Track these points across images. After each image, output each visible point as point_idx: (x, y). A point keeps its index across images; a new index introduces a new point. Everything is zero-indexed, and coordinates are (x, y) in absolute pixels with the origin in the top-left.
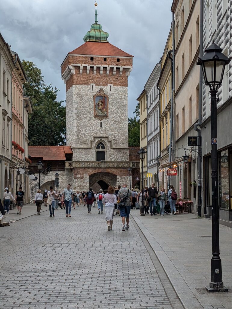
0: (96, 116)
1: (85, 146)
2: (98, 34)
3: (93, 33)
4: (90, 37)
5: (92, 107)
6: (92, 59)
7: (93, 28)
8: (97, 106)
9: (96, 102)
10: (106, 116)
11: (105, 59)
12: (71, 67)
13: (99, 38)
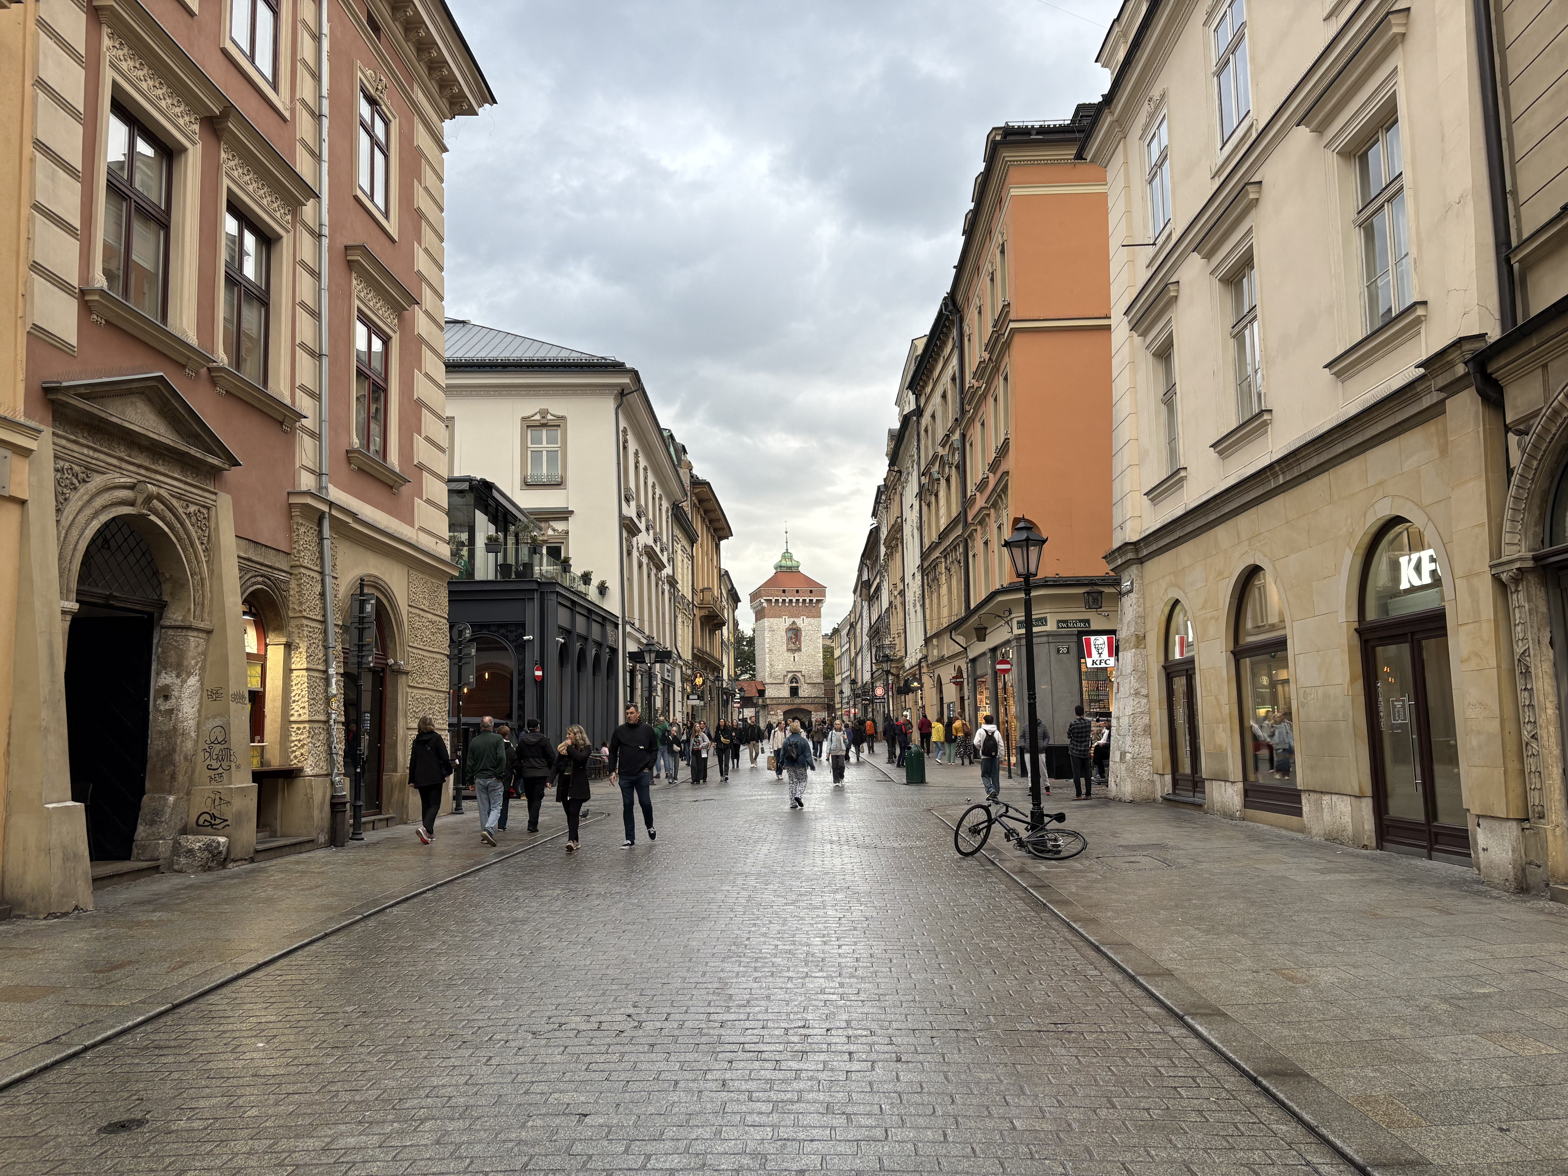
0: (788, 650)
1: (778, 681)
2: (789, 564)
3: (784, 563)
4: (781, 567)
5: (785, 640)
6: (784, 591)
7: (784, 557)
8: (789, 639)
9: (789, 635)
10: (799, 650)
11: (797, 591)
12: (762, 601)
13: (790, 568)
